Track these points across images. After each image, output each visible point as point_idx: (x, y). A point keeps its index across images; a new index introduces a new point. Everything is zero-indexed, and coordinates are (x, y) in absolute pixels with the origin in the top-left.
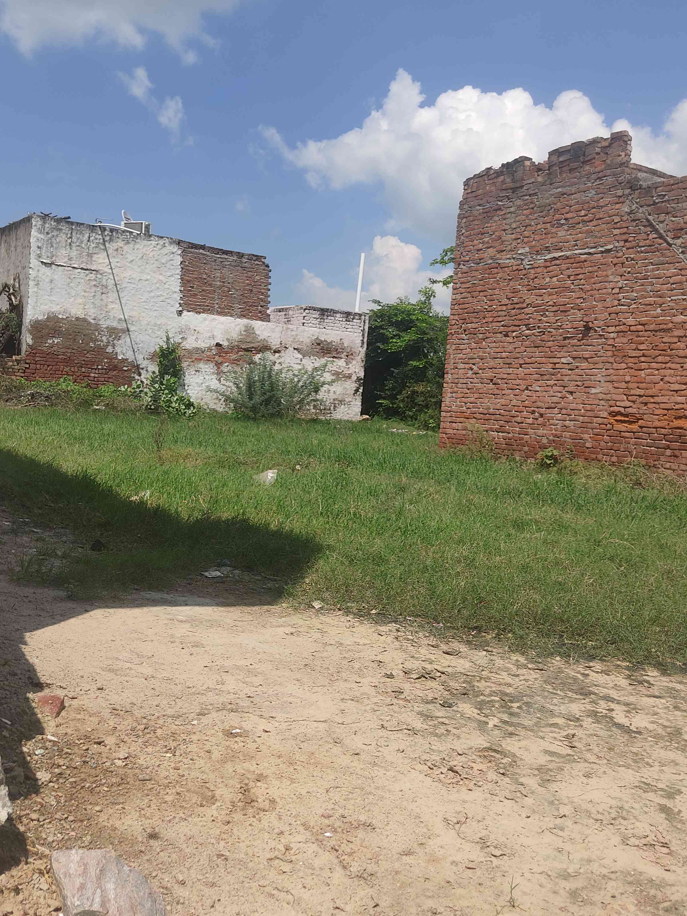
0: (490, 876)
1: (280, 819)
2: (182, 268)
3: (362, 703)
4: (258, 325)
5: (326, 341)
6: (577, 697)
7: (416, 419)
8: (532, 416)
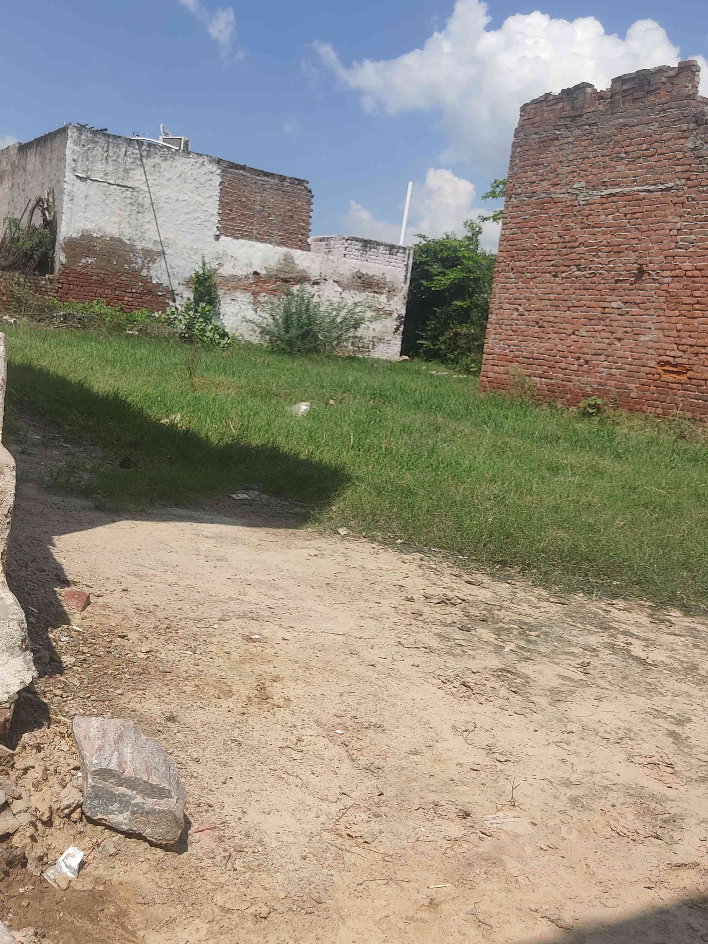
0: (493, 778)
1: (294, 715)
2: (221, 189)
3: (380, 622)
4: (297, 254)
5: (367, 274)
6: (597, 630)
7: (457, 363)
8: (577, 362)
